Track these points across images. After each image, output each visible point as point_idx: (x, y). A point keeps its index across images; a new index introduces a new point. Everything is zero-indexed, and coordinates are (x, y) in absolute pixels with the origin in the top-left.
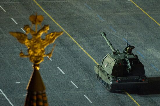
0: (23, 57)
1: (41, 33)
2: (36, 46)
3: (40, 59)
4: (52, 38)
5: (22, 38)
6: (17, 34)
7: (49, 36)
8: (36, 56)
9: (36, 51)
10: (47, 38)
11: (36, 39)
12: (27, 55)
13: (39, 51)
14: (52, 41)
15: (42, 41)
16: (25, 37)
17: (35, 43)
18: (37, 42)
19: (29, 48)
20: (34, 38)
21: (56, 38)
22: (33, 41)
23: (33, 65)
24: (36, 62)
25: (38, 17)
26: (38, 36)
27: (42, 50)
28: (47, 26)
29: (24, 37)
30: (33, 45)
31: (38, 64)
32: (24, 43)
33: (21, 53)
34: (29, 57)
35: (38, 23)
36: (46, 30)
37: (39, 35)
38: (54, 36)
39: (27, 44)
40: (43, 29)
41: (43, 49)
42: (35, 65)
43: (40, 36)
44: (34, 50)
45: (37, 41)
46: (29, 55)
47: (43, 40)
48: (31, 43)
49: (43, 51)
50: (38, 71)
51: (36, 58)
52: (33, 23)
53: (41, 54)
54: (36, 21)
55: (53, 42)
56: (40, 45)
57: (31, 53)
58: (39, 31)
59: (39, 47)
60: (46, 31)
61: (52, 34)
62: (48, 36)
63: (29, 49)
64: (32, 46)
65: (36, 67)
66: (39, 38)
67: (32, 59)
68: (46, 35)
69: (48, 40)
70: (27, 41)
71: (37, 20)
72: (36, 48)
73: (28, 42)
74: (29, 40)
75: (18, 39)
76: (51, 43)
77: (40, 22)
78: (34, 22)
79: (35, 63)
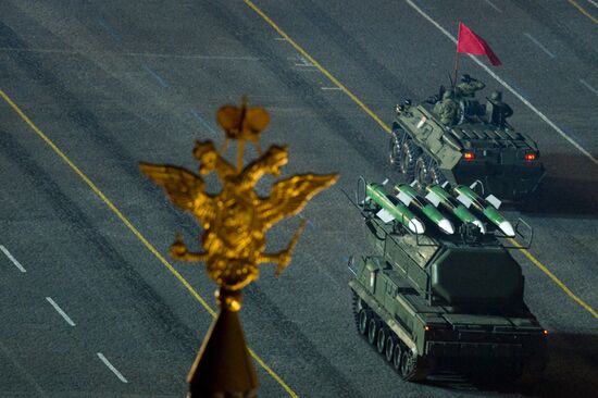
0: (182, 259)
1: (258, 175)
2: (232, 223)
3: (245, 270)
4: (296, 193)
5: (184, 190)
6: (167, 172)
7: (285, 188)
8: (232, 260)
9: (233, 241)
10: (276, 194)
11: (234, 196)
12: (199, 254)
13: (243, 242)
14: (296, 208)
15: (256, 202)
16: (195, 187)
17: (231, 212)
18: (238, 207)
19: (207, 226)
20: (230, 190)
21: (309, 197)
22: (224, 203)
23: (217, 293)
24: (231, 279)
25: (249, 114)
26: (246, 186)
27: (254, 239)
28: (280, 148)
29: (191, 184)
30: (224, 219)
31: (235, 288)
32: (192, 209)
33: (178, 243)
34: (205, 259)
35: (248, 136)
36: (273, 163)
37: (250, 180)
38: (303, 187)
40: (266, 158)
41: (258, 235)
42: (225, 293)
43: (253, 184)
44: (226, 234)
45: (241, 204)
46: (207, 252)
47: (263, 199)
48: (216, 210)
49: (257, 243)
50: (235, 313)
51: (231, 265)
52: (231, 136)
53: (251, 254)
54: (240, 128)
55: (298, 211)
56: (248, 218)
57: (215, 245)
58: (249, 168)
59: (245, 227)
60: (275, 168)
62: (281, 185)
63: (208, 232)
64: (219, 223)
65: (229, 300)
66: (246, 193)
67: (217, 268)
68: (276, 184)
69: (281, 201)
70: (200, 200)
71: (245, 124)
72: (233, 230)
73: (204, 205)
74: (211, 195)
75: (171, 193)
76: (290, 214)
77: (255, 131)
78: (236, 131)
79: (228, 287)
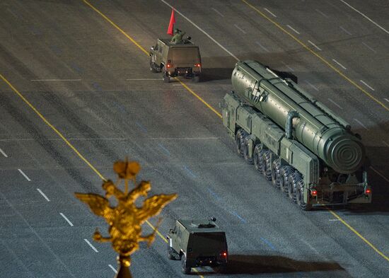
0: (99, 242)
1: (136, 196)
2: (124, 221)
3: (132, 245)
4: (156, 205)
5: (98, 205)
6: (90, 197)
7: (150, 202)
8: (125, 240)
9: (125, 230)
10: (145, 205)
11: (124, 208)
12: (108, 238)
13: (130, 231)
14: (156, 212)
15: (136, 210)
16: (104, 204)
17: (123, 216)
18: (126, 214)
19: (111, 224)
20: (122, 205)
21: (163, 206)
22: (119, 211)
23: (118, 258)
24: (125, 251)
25: (129, 166)
26: (130, 202)
27: (136, 229)
28: (146, 182)
29: (102, 202)
30: (120, 220)
31: (127, 254)
32: (103, 215)
33: (97, 233)
34: (111, 241)
35: (130, 177)
36: (144, 189)
37: (132, 199)
38: (160, 201)
39: (108, 217)
40: (140, 187)
41: (137, 227)
42: (122, 258)
43: (134, 201)
44: (121, 227)
45: (128, 211)
46: (112, 237)
47: (140, 209)
48: (115, 216)
49: (137, 231)
50: (128, 268)
51: (124, 243)
52: (121, 177)
53: (134, 237)
54: (125, 173)
55: (158, 213)
56: (132, 218)
57: (116, 233)
58: (131, 193)
59: (130, 223)
60: (144, 192)
61: (155, 198)
62: (148, 201)
63: (111, 227)
64: (117, 222)
65: (124, 261)
66: (130, 206)
67: (117, 245)
68: (146, 200)
69: (148, 209)
70: (107, 210)
71: (128, 171)
72: (125, 225)
73: (109, 213)
74: (112, 208)
75: (91, 208)
76: (153, 216)
77: (133, 174)
78: (123, 174)
79: (123, 254)
